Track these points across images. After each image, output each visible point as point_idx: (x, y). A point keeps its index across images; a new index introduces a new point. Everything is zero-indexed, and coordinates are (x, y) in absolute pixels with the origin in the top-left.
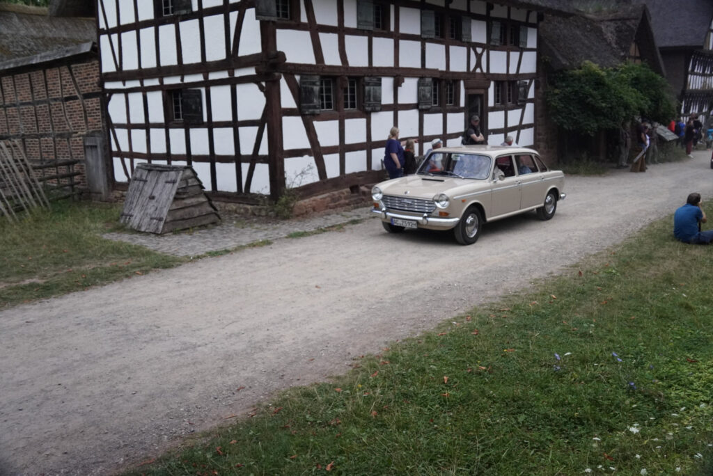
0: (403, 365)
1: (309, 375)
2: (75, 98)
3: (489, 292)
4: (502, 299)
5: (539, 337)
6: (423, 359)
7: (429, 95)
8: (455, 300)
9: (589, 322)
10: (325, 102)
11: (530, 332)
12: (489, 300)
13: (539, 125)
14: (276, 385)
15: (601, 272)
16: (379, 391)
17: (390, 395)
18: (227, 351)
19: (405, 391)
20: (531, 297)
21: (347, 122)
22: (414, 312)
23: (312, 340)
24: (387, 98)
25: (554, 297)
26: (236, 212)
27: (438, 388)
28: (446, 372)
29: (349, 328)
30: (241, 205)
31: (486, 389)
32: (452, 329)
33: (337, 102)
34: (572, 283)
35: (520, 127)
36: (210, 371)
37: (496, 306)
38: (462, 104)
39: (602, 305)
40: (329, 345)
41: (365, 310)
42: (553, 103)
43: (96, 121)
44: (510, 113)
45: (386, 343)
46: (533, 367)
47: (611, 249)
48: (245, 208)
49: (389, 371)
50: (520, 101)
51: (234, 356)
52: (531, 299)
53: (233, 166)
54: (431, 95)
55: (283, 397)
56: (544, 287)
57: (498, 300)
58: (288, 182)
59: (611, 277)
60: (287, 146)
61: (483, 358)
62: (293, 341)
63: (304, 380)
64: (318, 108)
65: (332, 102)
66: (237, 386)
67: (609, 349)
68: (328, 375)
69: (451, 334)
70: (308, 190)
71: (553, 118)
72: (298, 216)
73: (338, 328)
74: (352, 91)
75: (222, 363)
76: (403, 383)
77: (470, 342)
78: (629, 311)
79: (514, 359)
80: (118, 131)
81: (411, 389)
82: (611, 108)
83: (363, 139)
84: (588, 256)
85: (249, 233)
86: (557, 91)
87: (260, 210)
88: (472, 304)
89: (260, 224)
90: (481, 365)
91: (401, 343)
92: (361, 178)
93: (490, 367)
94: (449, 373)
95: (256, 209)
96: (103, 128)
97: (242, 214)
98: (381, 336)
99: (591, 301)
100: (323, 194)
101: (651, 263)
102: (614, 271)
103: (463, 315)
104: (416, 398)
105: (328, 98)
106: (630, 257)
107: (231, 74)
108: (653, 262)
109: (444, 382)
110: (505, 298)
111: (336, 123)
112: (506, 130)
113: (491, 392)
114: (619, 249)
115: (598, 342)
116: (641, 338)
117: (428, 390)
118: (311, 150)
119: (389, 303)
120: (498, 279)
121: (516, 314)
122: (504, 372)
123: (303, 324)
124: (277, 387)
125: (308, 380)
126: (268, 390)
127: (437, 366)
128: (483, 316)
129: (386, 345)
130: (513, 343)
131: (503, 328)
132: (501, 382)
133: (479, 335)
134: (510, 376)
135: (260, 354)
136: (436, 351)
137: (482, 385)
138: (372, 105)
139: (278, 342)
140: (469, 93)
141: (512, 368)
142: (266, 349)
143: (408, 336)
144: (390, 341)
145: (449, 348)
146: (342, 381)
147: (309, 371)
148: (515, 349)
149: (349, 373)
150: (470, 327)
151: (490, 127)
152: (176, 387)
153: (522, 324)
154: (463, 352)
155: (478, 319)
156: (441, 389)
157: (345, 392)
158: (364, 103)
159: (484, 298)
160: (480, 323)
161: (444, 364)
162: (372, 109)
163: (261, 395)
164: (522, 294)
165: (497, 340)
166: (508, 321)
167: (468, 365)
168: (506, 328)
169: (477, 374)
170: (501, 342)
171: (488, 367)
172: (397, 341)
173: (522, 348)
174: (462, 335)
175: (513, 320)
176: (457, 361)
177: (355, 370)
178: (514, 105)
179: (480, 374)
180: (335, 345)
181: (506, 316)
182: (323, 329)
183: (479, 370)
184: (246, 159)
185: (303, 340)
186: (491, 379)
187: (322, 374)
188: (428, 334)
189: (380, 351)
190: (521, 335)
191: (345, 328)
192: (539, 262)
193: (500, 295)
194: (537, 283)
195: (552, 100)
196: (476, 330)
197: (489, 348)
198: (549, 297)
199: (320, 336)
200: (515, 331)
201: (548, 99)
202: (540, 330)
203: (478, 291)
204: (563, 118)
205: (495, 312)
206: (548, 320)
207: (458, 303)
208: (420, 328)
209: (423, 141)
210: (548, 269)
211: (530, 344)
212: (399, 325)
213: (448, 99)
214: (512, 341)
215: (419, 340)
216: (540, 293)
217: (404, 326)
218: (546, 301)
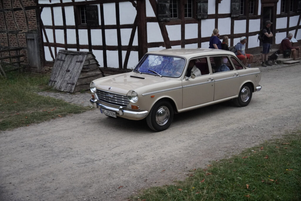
0: (220, 176)
1: (162, 180)
2: (20, 9)
3: (275, 132)
4: (284, 137)
6: (233, 173)
7: (238, 8)
8: (253, 136)
10: (173, 13)
12: (275, 137)
14: (142, 185)
16: (205, 191)
17: (212, 194)
18: (113, 164)
19: (222, 193)
21: (187, 26)
22: (227, 143)
23: (164, 159)
24: (211, 10)
27: (243, 191)
28: (247, 181)
29: (187, 152)
31: (274, 194)
32: (250, 155)
33: (180, 12)
35: (298, 27)
36: (102, 176)
37: (280, 141)
38: (259, 13)
40: (174, 162)
41: (196, 141)
43: (33, 23)
44: (291, 18)
45: (210, 162)
49: (212, 179)
50: (298, 10)
51: (117, 167)
53: (116, 53)
54: (239, 8)
55: (146, 193)
57: (281, 137)
60: (149, 41)
61: (272, 174)
62: (153, 159)
63: (159, 183)
64: (169, 17)
65: (177, 13)
66: (118, 185)
68: (174, 180)
69: (250, 158)
73: (180, 152)
74: (190, 6)
75: (109, 171)
76: (220, 187)
77: (263, 163)
79: (293, 176)
80: (47, 30)
81: (226, 191)
83: (196, 36)
88: (264, 140)
90: (270, 178)
91: (219, 162)
94: (250, 182)
96: (38, 28)
98: (206, 157)
103: (258, 146)
104: (228, 197)
105: (175, 11)
109: (246, 188)
110: (286, 136)
111: (179, 26)
112: (288, 30)
113: (278, 196)
117: (236, 192)
118: (164, 43)
119: (211, 137)
120: (281, 124)
121: (294, 147)
122: (286, 184)
123: (159, 149)
124: (143, 187)
125: (161, 183)
126: (137, 188)
127: (242, 177)
128: (271, 147)
129: (210, 163)
130: (292, 166)
131: (285, 155)
132: (284, 190)
133: (269, 159)
134: (290, 187)
135: (132, 166)
136: (241, 168)
137: (272, 191)
138: (202, 15)
139: (143, 159)
140: (264, 6)
141: (291, 181)
142: (136, 163)
143: (223, 158)
144: (212, 160)
145: (250, 166)
146: (182, 185)
147: (162, 178)
148: (293, 169)
149: (186, 180)
150: (263, 154)
151: (277, 28)
152: (82, 185)
153: (298, 153)
154: (259, 169)
155: (268, 149)
156: (245, 192)
157: (184, 191)
158: (197, 14)
159: (272, 136)
160: (269, 151)
161: (246, 176)
162: (202, 17)
163: (133, 192)
164: (297, 134)
165: (281, 163)
166: (288, 151)
167: (262, 178)
168: (287, 155)
169: (268, 184)
170: (284, 164)
171: (275, 180)
172: (217, 160)
173: (298, 169)
174: (258, 159)
175: (292, 151)
176: (254, 175)
177: (190, 178)
178: (294, 13)
179: (270, 184)
180: (178, 162)
181: (287, 148)
182: (171, 152)
183: (269, 182)
184: (125, 48)
185: (158, 158)
186: (278, 188)
187: (170, 180)
188: (236, 157)
189: (206, 167)
190: (297, 160)
191: (184, 152)
193: (283, 134)
196: (267, 156)
197: (276, 168)
199: (169, 156)
200: (293, 157)
203: (268, 131)
205: (279, 145)
207: (255, 138)
208: (230, 153)
209: (233, 37)
212: (218, 151)
213: (250, 10)
214: (291, 164)
215: (230, 160)
217: (221, 152)
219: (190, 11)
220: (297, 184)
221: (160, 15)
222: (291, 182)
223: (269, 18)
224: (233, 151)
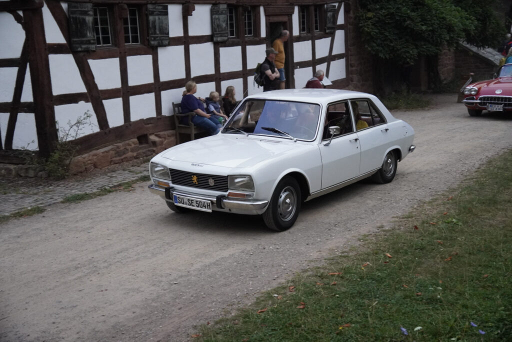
3: (312, 254)
4: (328, 262)
5: (377, 306)
7: (224, 25)
8: (273, 267)
9: (434, 284)
10: (101, 36)
11: (366, 301)
12: (313, 264)
13: (351, 55)
15: (440, 223)
20: (362, 257)
21: (130, 60)
22: (226, 285)
23: (102, 332)
24: (175, 30)
25: (389, 255)
29: (148, 312)
32: (273, 304)
33: (115, 35)
34: (409, 238)
35: (330, 59)
37: (322, 271)
38: (263, 34)
39: (447, 263)
41: (166, 287)
42: (366, 29)
44: (317, 42)
45: (195, 327)
47: (446, 193)
48: (6, 169)
50: (329, 28)
52: (363, 260)
54: (227, 24)
56: (376, 244)
57: (323, 263)
58: (61, 134)
59: (452, 228)
60: (56, 91)
61: (315, 338)
62: (77, 336)
64: (93, 44)
65: (110, 35)
67: (463, 317)
69: (272, 311)
70: (87, 143)
71: (366, 46)
72: (75, 175)
73: (134, 313)
74: (134, 22)
77: (296, 317)
78: (479, 268)
79: (351, 337)
82: (433, 31)
83: (151, 80)
84: (421, 203)
85: (13, 199)
86: (370, 15)
87: (27, 169)
88: (294, 271)
89: (29, 188)
91: (213, 326)
92: (150, 125)
95: (21, 169)
97: (4, 176)
99: (434, 257)
100: (105, 147)
101: (497, 208)
102: (454, 220)
103: (285, 285)
105: (105, 31)
106: (470, 202)
108: (499, 207)
110: (332, 261)
111: (116, 61)
112: (314, 63)
114: (456, 193)
115: (449, 310)
116: (500, 302)
118: (88, 95)
119: (194, 276)
120: (320, 238)
121: (348, 279)
123: (90, 312)
128: (308, 285)
129: (196, 331)
130: (348, 316)
131: (334, 297)
133: (306, 309)
136: (257, 333)
138: (158, 38)
140: (271, 21)
143: (221, 317)
144: (199, 324)
145: (273, 328)
148: (351, 323)
150: (294, 300)
151: (296, 60)
153: (356, 291)
154: (290, 332)
155: (302, 288)
158: (148, 36)
159: (306, 262)
160: (306, 293)
162: (159, 43)
164: (351, 254)
165: (328, 314)
166: (339, 289)
168: (338, 297)
170: (334, 315)
172: (208, 323)
173: (360, 322)
174: (287, 310)
175: (345, 287)
178: (322, 33)
180: (131, 335)
181: (336, 282)
182: (115, 316)
184: (5, 107)
185: (90, 333)
188: (245, 311)
189: (189, 339)
190: (356, 305)
191: (143, 312)
192: (366, 214)
193: (326, 257)
194: (367, 240)
195: (364, 25)
196: (302, 303)
197: (321, 325)
198: (383, 256)
199: (112, 326)
200: (348, 300)
201: (361, 25)
202: (378, 298)
203: (299, 253)
204: (378, 46)
205: (322, 279)
206: (385, 284)
207: (277, 270)
208: (234, 304)
209: (220, 78)
210: (377, 222)
211: (369, 316)
212: (209, 303)
213: (247, 28)
214: (346, 314)
215: (235, 320)
216: (372, 252)
217: (215, 304)
218: (380, 262)
219: (134, 30)
221: (75, 39)
224: (239, 300)
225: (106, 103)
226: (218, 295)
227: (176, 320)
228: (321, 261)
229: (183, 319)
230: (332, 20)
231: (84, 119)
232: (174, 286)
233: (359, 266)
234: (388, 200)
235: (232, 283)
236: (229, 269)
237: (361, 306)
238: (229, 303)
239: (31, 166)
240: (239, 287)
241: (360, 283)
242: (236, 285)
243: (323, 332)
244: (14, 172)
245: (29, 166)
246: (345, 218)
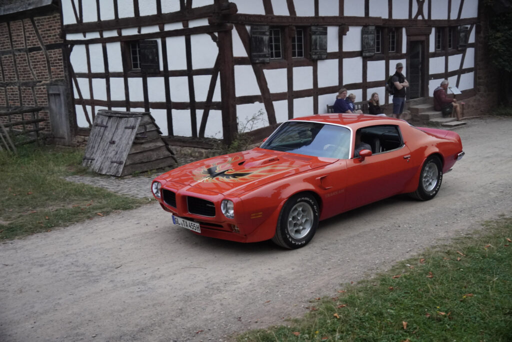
1: (266, 318)
2: (39, 49)
3: (440, 234)
4: (454, 241)
5: (498, 282)
6: (380, 303)
7: (372, 43)
8: (406, 242)
10: (274, 51)
11: (488, 277)
12: (440, 242)
13: (479, 69)
14: (234, 327)
16: (338, 335)
18: (186, 293)
19: (364, 337)
20: (485, 239)
21: (295, 70)
22: (367, 254)
23: (268, 281)
24: (332, 46)
25: (509, 240)
26: (191, 156)
27: (397, 333)
28: (404, 317)
29: (304, 269)
30: (196, 149)
31: (449, 337)
32: (406, 271)
33: (285, 50)
35: (460, 72)
36: (169, 313)
37: (449, 249)
38: (404, 51)
40: (285, 287)
42: (494, 47)
43: (59, 70)
44: (450, 58)
45: (341, 285)
46: (495, 314)
48: (199, 152)
50: (461, 46)
51: (193, 297)
52: (485, 242)
53: (188, 112)
54: (374, 42)
56: (497, 229)
57: (450, 242)
58: (240, 127)
60: (238, 94)
61: (442, 302)
62: (250, 282)
63: (262, 322)
64: (268, 57)
65: (281, 51)
66: (196, 329)
68: (286, 318)
69: (405, 277)
70: (258, 135)
71: (494, 62)
73: (293, 269)
74: (300, 40)
75: (181, 305)
76: (362, 327)
79: (474, 304)
80: (79, 80)
83: (310, 86)
86: (499, 35)
87: (214, 153)
88: (424, 246)
90: (440, 310)
91: (356, 285)
93: (449, 314)
94: (408, 318)
95: (210, 153)
96: (66, 77)
97: (197, 157)
103: (416, 257)
105: (277, 48)
107: (186, 25)
109: (403, 328)
110: (457, 240)
111: (284, 71)
112: (447, 75)
117: (387, 336)
118: (262, 97)
120: (447, 221)
121: (471, 257)
122: (465, 319)
124: (236, 330)
125: (266, 323)
126: (226, 333)
127: (395, 310)
128: (436, 259)
129: (341, 288)
130: (471, 288)
131: (459, 271)
132: (463, 329)
133: (434, 278)
134: (471, 323)
135: (218, 295)
136: (392, 294)
137: (444, 332)
138: (318, 53)
139: (235, 283)
140: (411, 40)
141: (473, 314)
142: (224, 290)
143: (362, 278)
144: (345, 283)
145: (406, 291)
146: (300, 325)
147: (266, 314)
148: (473, 293)
149: (306, 316)
150: (424, 270)
151: (431, 72)
152: (136, 329)
153: (479, 267)
154: (420, 296)
155: (432, 262)
156: (401, 335)
157: (303, 336)
158: (310, 51)
159: (435, 240)
160: (434, 265)
161: (401, 308)
162: (319, 57)
163: (220, 338)
164: (474, 236)
165: (454, 284)
166: (463, 264)
167: (426, 310)
168: (462, 271)
169: (437, 319)
170: (459, 286)
171: (447, 313)
172: (352, 283)
173: (482, 294)
174: (417, 278)
175: (469, 263)
176: (414, 305)
177: (313, 313)
178: (454, 50)
179: (439, 320)
180: (291, 286)
181: (461, 259)
182: (278, 270)
183: (438, 316)
184: (201, 105)
185: (259, 281)
186: (452, 326)
187: (280, 317)
188: (382, 276)
189: (336, 293)
190: (478, 279)
191: (300, 269)
192: (488, 203)
193: (452, 237)
194: (489, 226)
195: (493, 44)
196: (431, 273)
197: (446, 293)
198: (504, 240)
199: (276, 278)
200: (471, 275)
201: (490, 43)
202: (498, 275)
203: (429, 232)
204: (504, 61)
205: (449, 255)
206: (505, 264)
207: (410, 245)
208: (373, 269)
209: (367, 86)
210: (499, 211)
211: (490, 289)
212: (353, 267)
213: (391, 46)
214: (470, 285)
215: (374, 282)
216: (493, 236)
217: (358, 268)
218: (501, 245)
220: (482, 319)
221: (255, 54)
222: (472, 316)
223: (419, 58)
224: (378, 266)
225: (274, 103)
226: (360, 261)
227: (326, 277)
228: (447, 240)
229: (332, 277)
230: (464, 39)
231: (258, 116)
232: (325, 251)
233: (482, 247)
234: (509, 193)
235: (372, 252)
236: (369, 241)
237: (483, 280)
238: (369, 268)
239: (217, 151)
240: (378, 256)
241: (482, 261)
242: (375, 254)
243: (448, 299)
244: (204, 155)
245: (215, 151)
246: (469, 206)
